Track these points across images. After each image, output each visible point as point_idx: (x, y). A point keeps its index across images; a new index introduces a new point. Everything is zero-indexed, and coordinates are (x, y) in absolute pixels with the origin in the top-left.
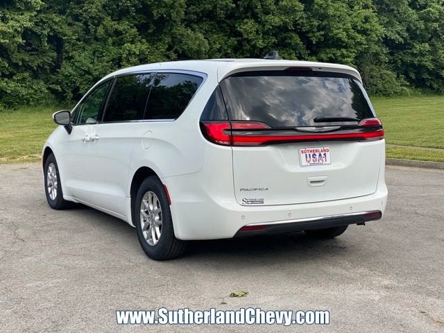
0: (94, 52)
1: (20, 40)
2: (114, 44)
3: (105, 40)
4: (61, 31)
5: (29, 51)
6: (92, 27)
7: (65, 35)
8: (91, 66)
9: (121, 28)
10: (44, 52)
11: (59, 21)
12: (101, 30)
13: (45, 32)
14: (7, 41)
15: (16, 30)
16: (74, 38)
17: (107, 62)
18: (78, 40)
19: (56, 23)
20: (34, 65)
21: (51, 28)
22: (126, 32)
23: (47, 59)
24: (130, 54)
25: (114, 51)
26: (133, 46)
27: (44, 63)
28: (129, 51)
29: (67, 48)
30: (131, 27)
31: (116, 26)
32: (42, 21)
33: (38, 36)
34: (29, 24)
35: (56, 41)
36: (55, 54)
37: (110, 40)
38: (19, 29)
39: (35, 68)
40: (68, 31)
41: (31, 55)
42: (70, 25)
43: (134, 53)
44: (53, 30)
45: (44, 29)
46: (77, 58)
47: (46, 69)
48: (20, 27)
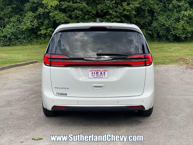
0: (168, 16)
1: (134, 13)
2: (177, 12)
3: (173, 10)
4: (153, 7)
5: (140, 17)
6: (167, 4)
7: (155, 9)
8: (165, 22)
9: (180, 4)
10: (146, 17)
11: (153, 3)
12: (171, 6)
13: (147, 8)
14: (129, 13)
15: (132, 8)
16: (158, 10)
17: (173, 20)
18: (161, 11)
19: (152, 4)
20: (141, 23)
21: (149, 6)
22: (183, 6)
23: (147, 20)
24: (184, 16)
25: (176, 15)
26: (186, 12)
27: (145, 22)
28: (184, 14)
29: (155, 15)
30: (186, 3)
31: (178, 4)
32: (146, 4)
33: (144, 10)
34: (138, 5)
35: (151, 12)
36: (150, 18)
37: (175, 10)
38: (133, 8)
39: (142, 24)
40: (156, 7)
41: (141, 19)
42: (158, 4)
43: (186, 16)
44: (150, 7)
45: (147, 7)
46: (159, 19)
47: (146, 24)
48: (134, 7)
